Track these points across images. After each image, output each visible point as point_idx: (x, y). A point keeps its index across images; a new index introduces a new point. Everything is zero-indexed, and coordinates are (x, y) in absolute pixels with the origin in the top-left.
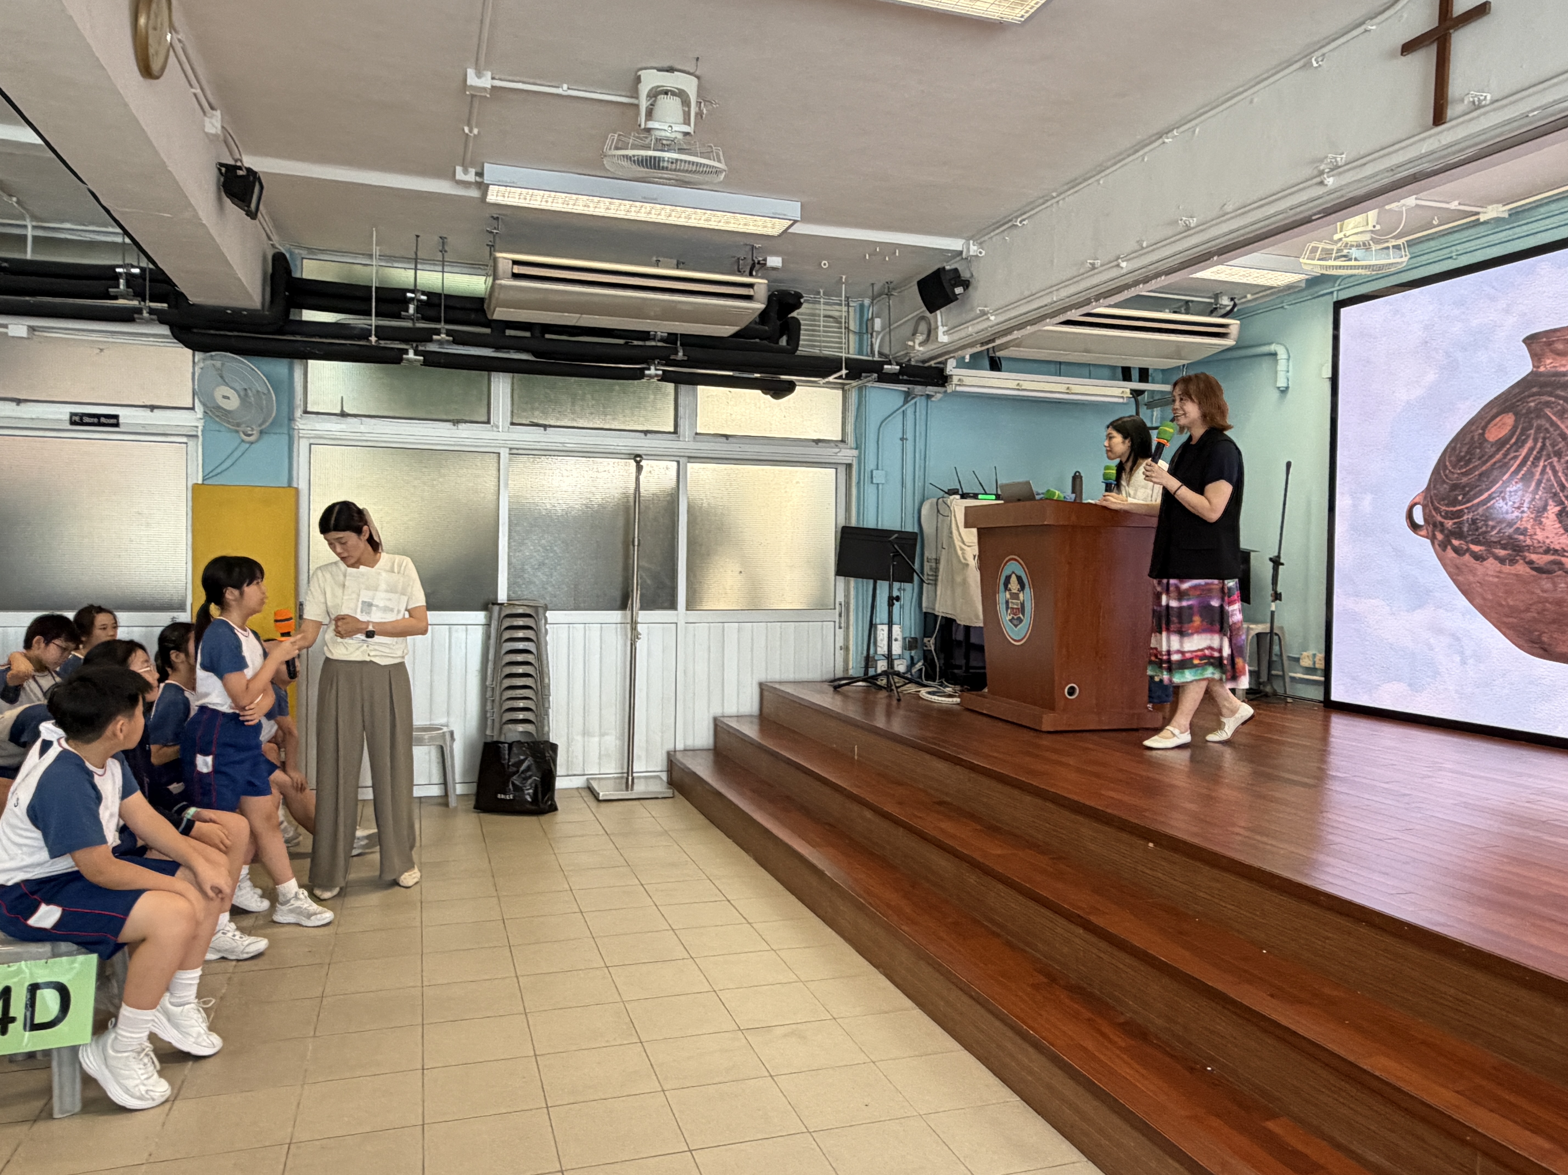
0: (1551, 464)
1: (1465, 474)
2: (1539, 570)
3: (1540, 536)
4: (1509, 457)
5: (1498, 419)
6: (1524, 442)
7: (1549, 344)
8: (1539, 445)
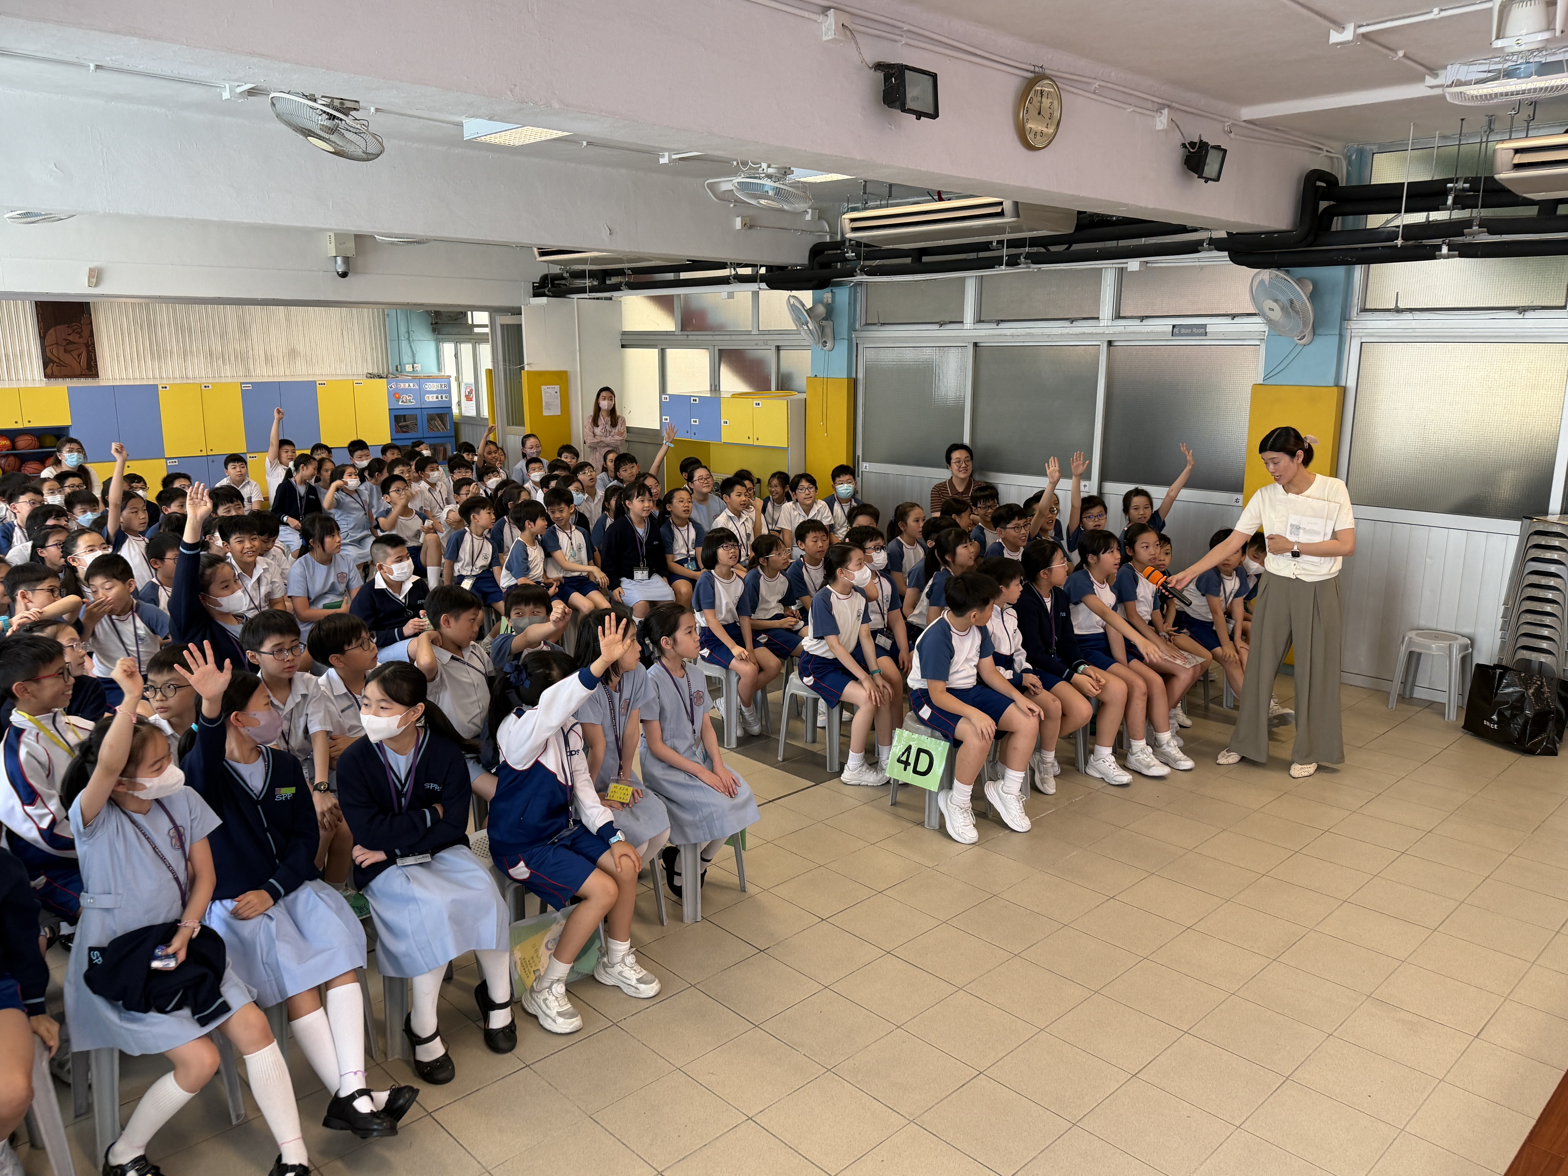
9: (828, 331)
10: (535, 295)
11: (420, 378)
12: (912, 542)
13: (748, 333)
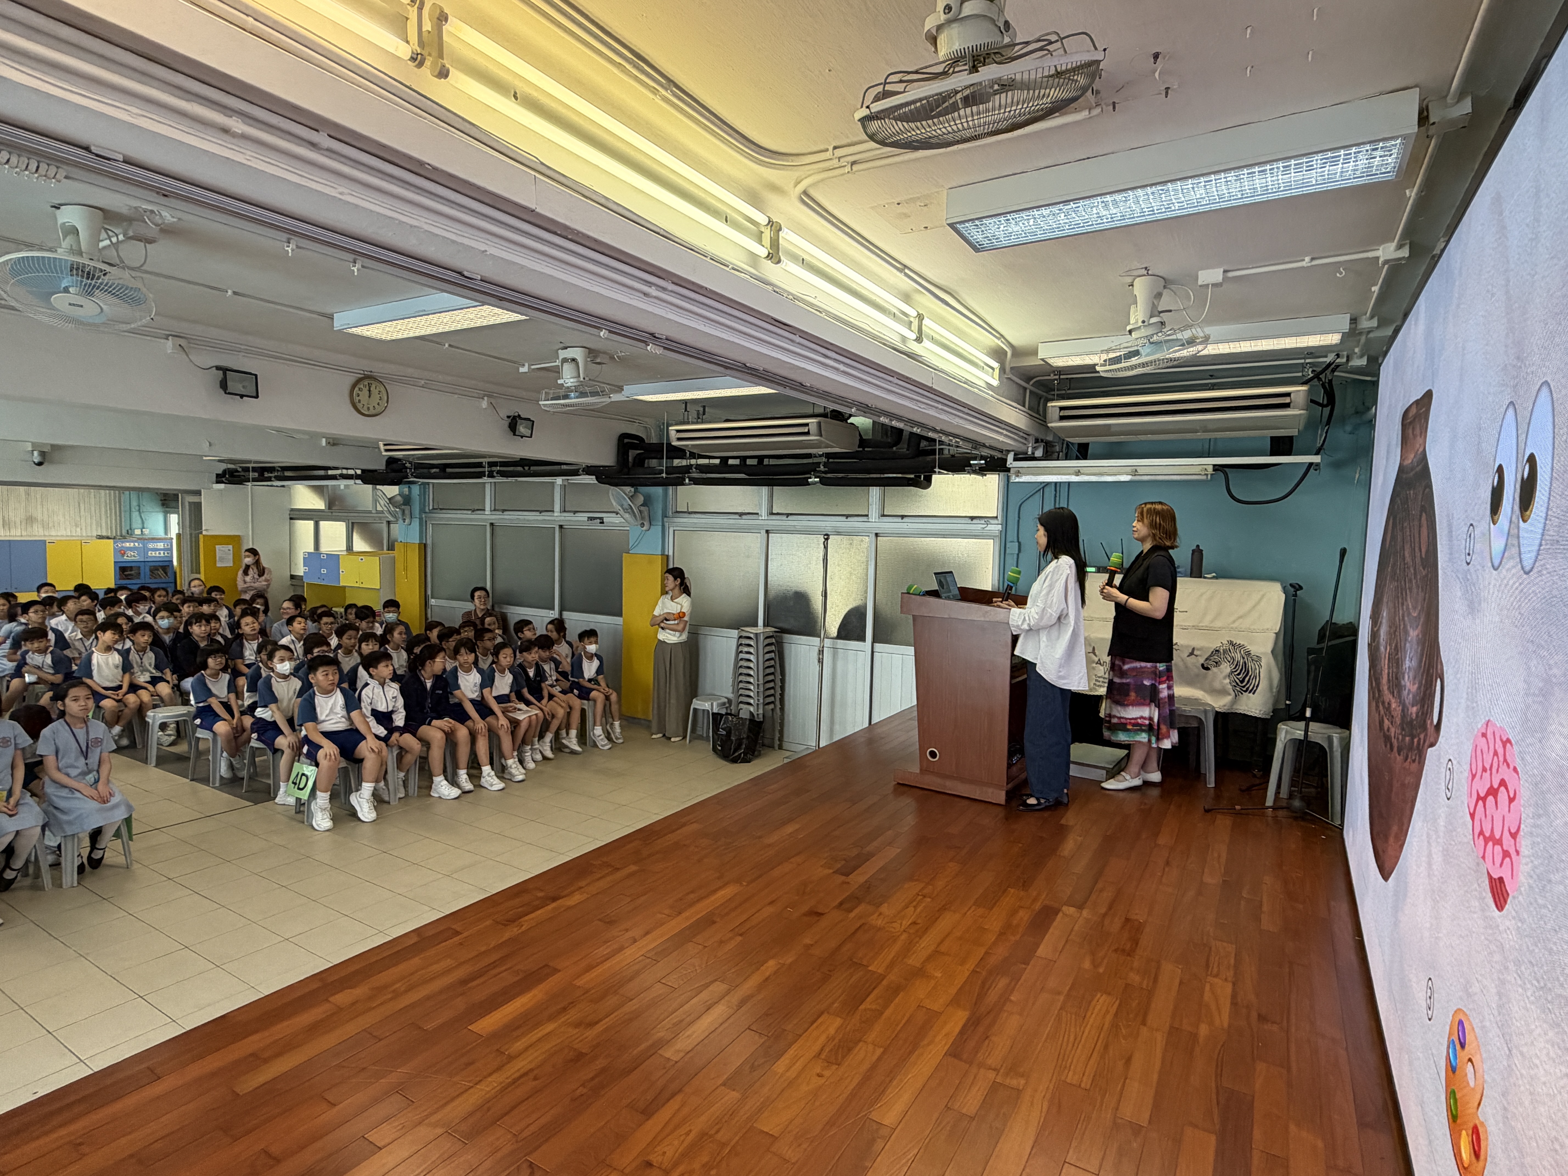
0: (1392, 588)
8: (1393, 561)
9: (407, 512)
10: (217, 482)
11: (145, 539)
12: (397, 648)
13: (370, 512)
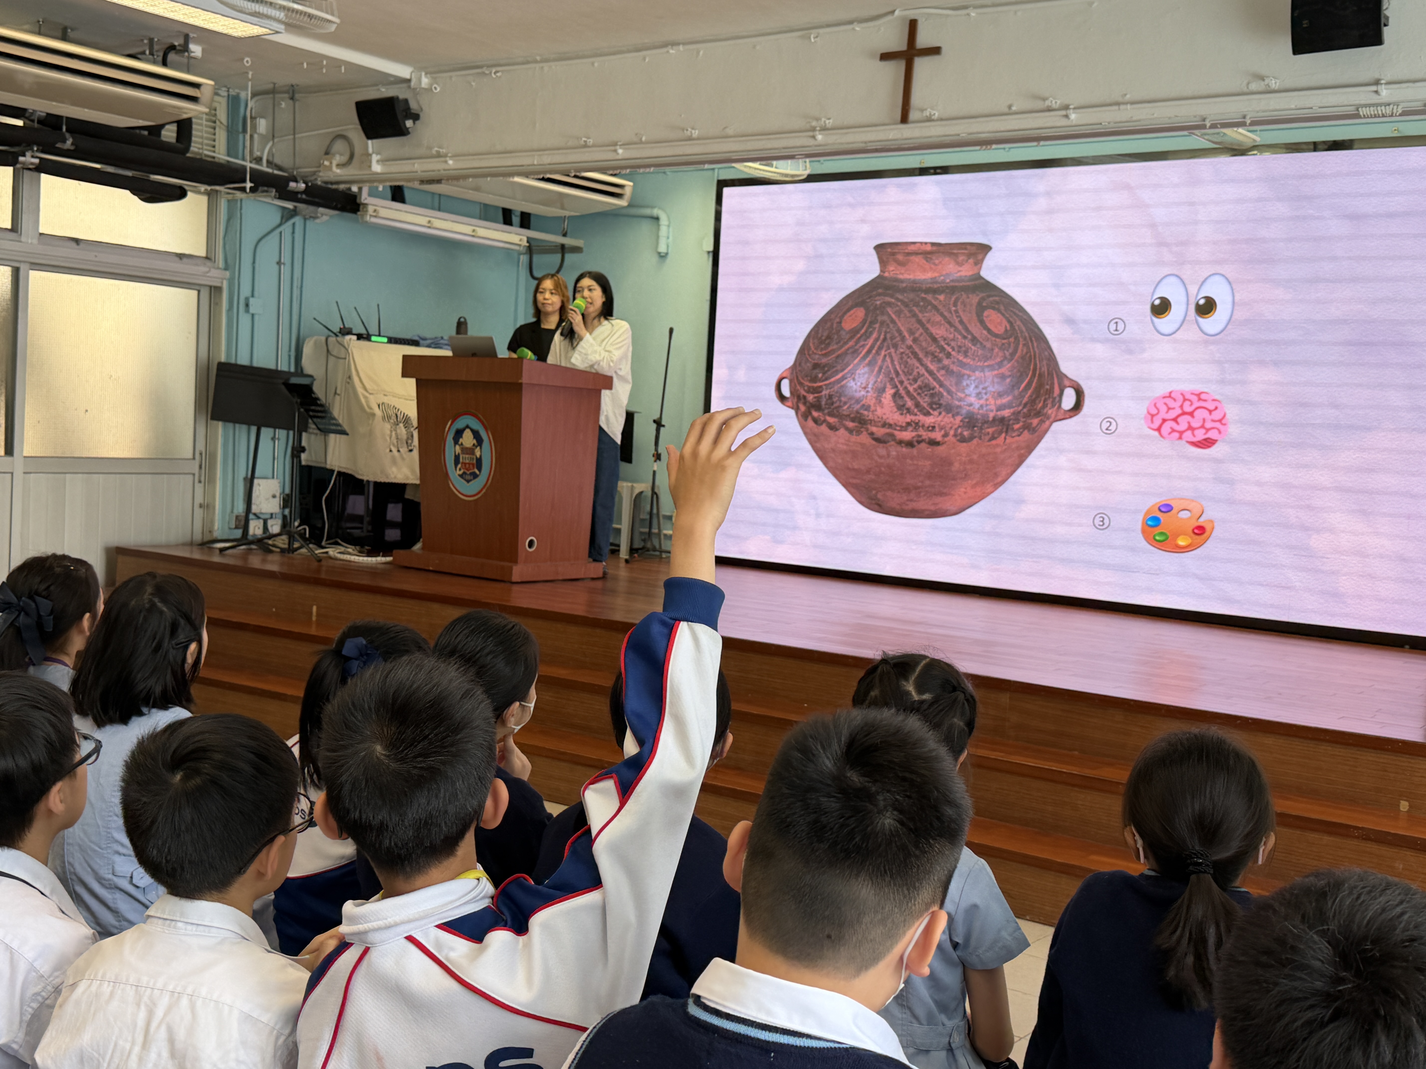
0: (890, 354)
1: (825, 355)
2: (878, 440)
3: (879, 412)
4: (859, 345)
5: (852, 312)
6: (871, 333)
7: (893, 254)
8: (882, 337)
